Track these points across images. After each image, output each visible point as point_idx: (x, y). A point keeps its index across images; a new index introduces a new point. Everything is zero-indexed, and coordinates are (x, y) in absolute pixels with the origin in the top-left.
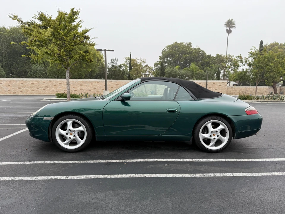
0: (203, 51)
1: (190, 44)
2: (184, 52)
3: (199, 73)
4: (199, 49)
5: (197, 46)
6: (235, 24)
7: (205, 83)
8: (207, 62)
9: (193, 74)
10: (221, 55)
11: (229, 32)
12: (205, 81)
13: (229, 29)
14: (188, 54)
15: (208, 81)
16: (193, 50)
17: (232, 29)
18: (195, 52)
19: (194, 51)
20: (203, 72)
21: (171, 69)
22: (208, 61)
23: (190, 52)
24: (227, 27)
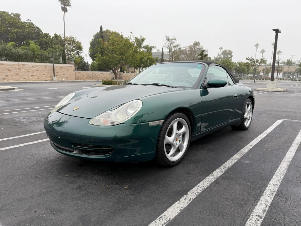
0: (38, 28)
1: (18, 15)
2: (12, 25)
3: (43, 55)
4: (32, 24)
5: (29, 20)
6: (70, 3)
7: (51, 66)
8: (45, 42)
9: (34, 54)
10: (60, 35)
11: (65, 10)
12: (52, 65)
13: (65, 7)
14: (19, 29)
15: (55, 65)
16: (25, 25)
17: (68, 8)
18: (29, 27)
19: (27, 26)
20: (47, 53)
21: (3, 46)
22: (47, 40)
23: (21, 27)
24: (61, 4)
